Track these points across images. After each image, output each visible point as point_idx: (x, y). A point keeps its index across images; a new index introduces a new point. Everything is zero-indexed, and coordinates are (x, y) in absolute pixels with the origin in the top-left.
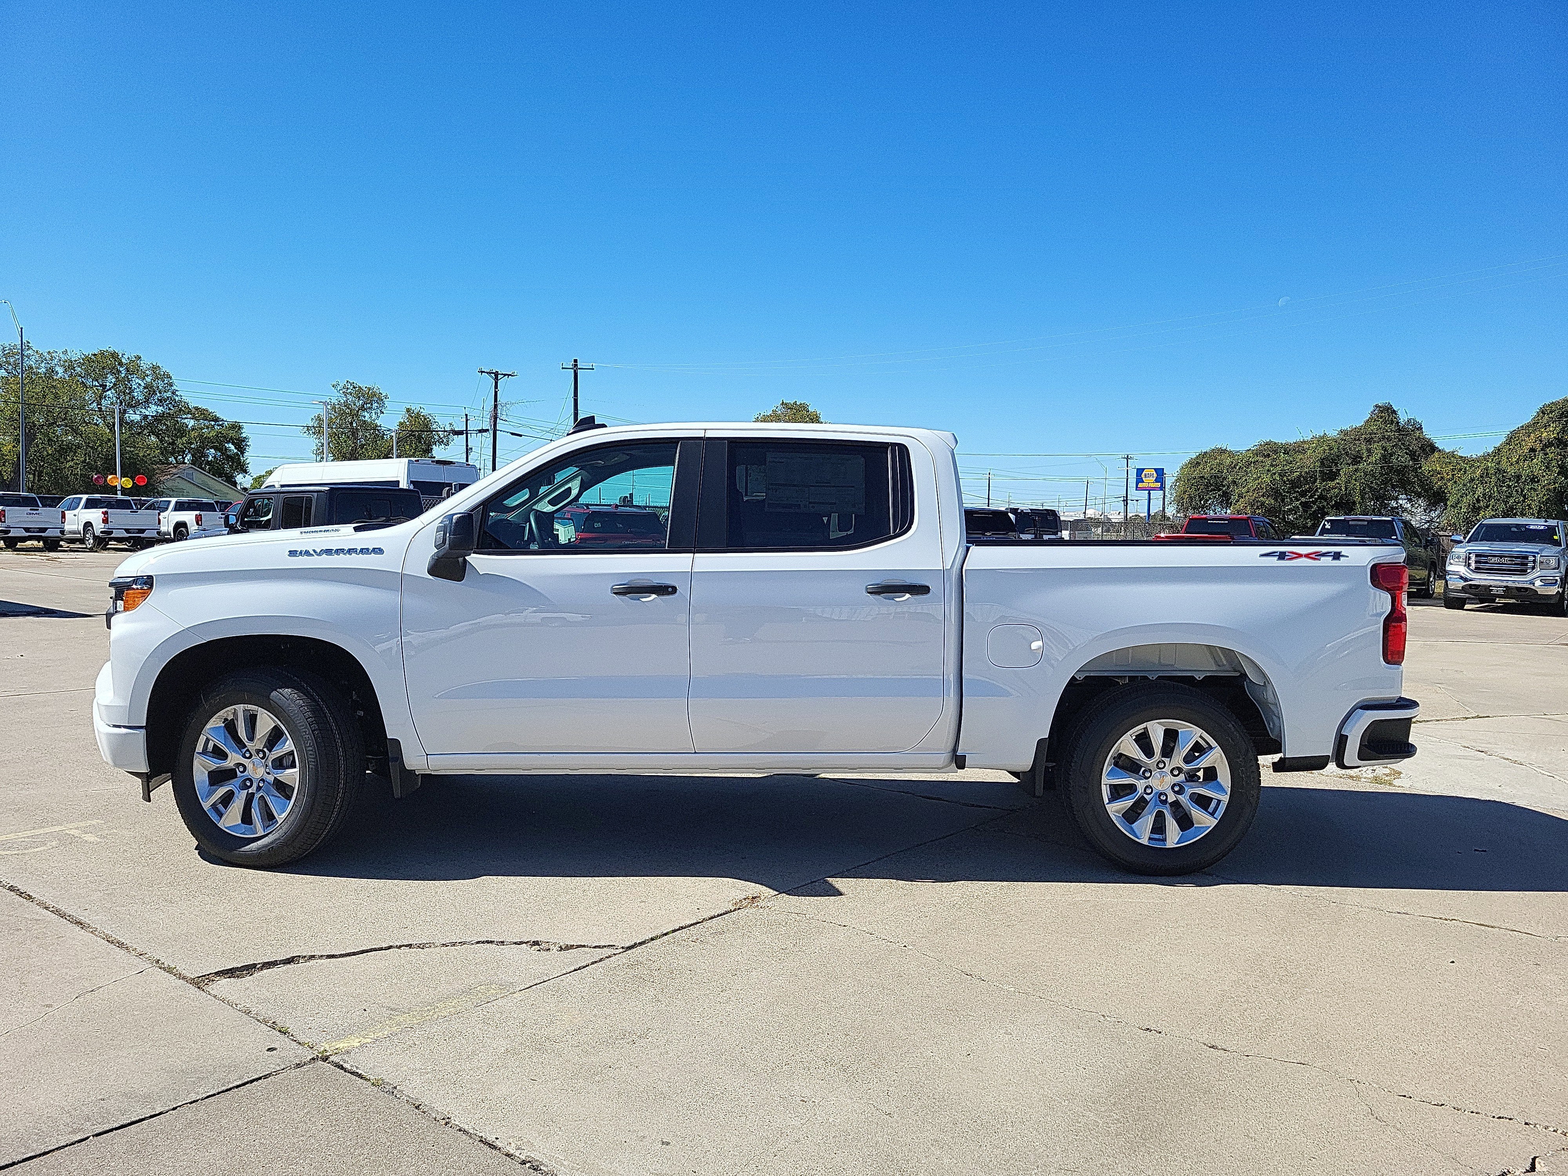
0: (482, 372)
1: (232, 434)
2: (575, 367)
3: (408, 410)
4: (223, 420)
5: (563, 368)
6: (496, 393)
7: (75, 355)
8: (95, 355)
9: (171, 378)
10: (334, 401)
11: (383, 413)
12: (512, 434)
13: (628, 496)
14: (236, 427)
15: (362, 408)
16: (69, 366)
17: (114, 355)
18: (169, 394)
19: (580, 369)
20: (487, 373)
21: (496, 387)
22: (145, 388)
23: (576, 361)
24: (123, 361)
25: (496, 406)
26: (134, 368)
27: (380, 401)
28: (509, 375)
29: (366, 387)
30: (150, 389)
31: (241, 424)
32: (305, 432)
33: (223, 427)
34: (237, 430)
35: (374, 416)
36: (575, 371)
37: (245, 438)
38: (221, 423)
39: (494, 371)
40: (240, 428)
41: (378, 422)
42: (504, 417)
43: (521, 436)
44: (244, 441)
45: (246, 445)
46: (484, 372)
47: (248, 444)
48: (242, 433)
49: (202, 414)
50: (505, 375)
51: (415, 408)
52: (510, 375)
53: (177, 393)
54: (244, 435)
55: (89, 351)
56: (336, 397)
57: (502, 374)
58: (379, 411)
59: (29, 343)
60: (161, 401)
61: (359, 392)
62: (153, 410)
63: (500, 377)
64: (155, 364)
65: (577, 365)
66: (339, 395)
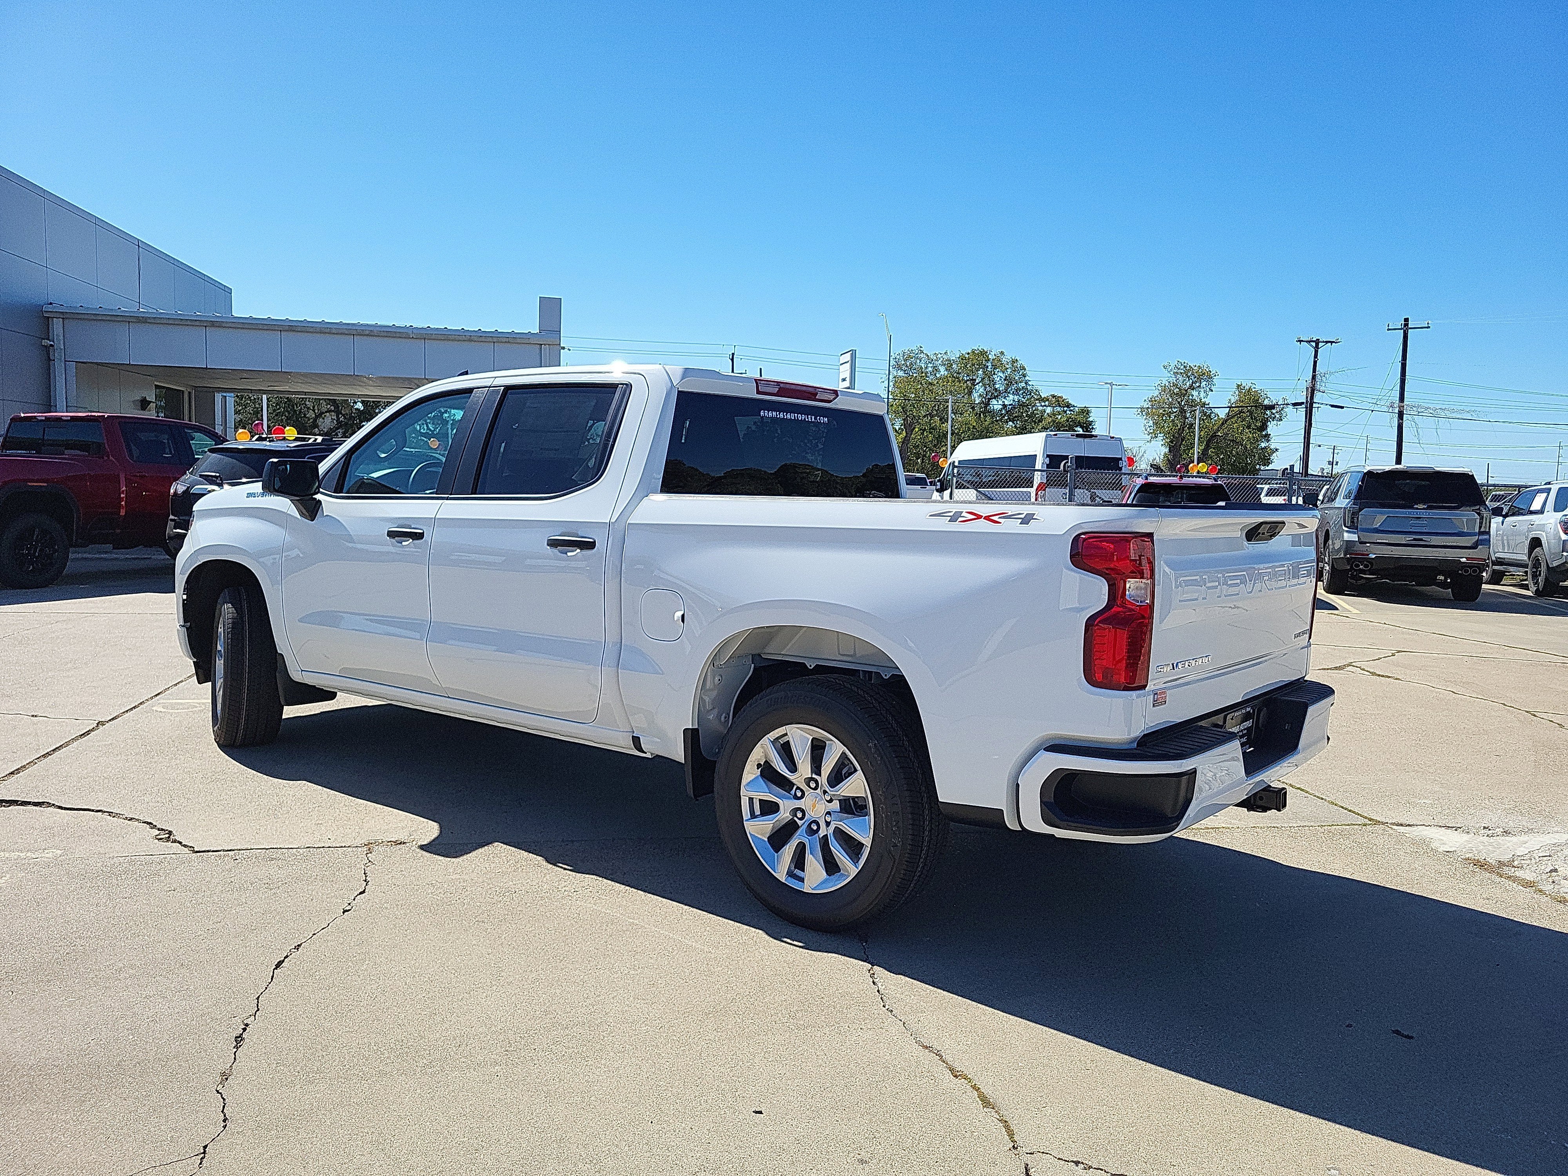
0: (1300, 341)
1: (1080, 418)
2: (1405, 326)
3: (1238, 386)
4: (1074, 406)
5: (1389, 330)
6: (1315, 363)
7: (954, 356)
8: (968, 354)
9: (1025, 369)
10: (1165, 382)
11: (1212, 391)
12: (1332, 406)
13: (1289, 468)
14: (1085, 412)
15: (1192, 387)
16: (949, 365)
17: (983, 353)
18: (1023, 384)
19: (1411, 328)
20: (1306, 342)
21: (1316, 356)
22: (1005, 380)
23: (1406, 320)
24: (990, 357)
25: (1314, 377)
26: (998, 364)
27: (1210, 378)
28: (1332, 342)
29: (1196, 366)
30: (1009, 381)
31: (1089, 409)
32: (1139, 414)
33: (1074, 412)
34: (1085, 414)
35: (1202, 394)
36: (1404, 332)
37: (1092, 421)
38: (1072, 408)
39: (1314, 339)
40: (1088, 412)
41: (1207, 401)
42: (1322, 389)
43: (1342, 407)
44: (1090, 425)
45: (1093, 428)
46: (1303, 341)
47: (1094, 427)
48: (1090, 417)
49: (1058, 401)
50: (1327, 342)
51: (1247, 384)
52: (1334, 342)
53: (1029, 383)
54: (1091, 419)
55: (966, 350)
56: (1167, 378)
57: (1323, 342)
58: (1208, 390)
59: (921, 347)
60: (1016, 392)
61: (1187, 371)
62: (1010, 400)
63: (1320, 345)
64: (1013, 358)
65: (1407, 325)
66: (1169, 375)
